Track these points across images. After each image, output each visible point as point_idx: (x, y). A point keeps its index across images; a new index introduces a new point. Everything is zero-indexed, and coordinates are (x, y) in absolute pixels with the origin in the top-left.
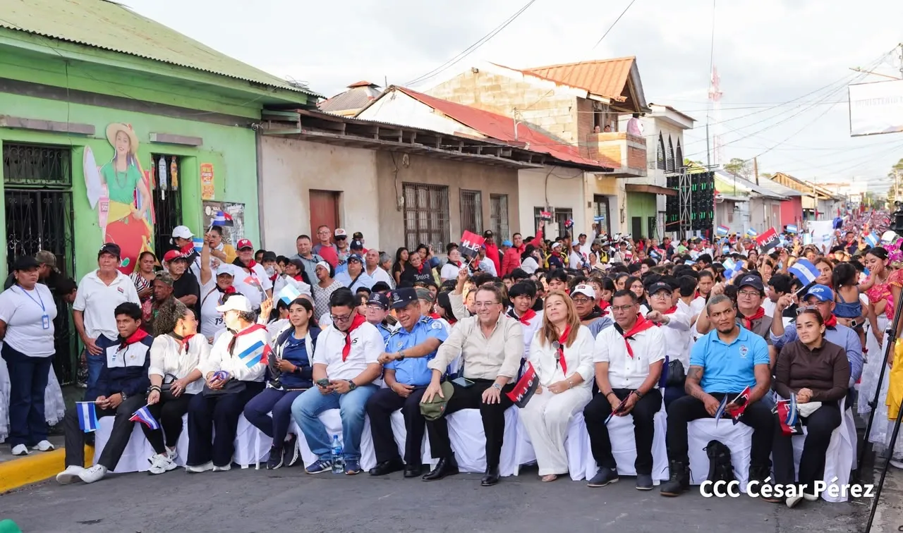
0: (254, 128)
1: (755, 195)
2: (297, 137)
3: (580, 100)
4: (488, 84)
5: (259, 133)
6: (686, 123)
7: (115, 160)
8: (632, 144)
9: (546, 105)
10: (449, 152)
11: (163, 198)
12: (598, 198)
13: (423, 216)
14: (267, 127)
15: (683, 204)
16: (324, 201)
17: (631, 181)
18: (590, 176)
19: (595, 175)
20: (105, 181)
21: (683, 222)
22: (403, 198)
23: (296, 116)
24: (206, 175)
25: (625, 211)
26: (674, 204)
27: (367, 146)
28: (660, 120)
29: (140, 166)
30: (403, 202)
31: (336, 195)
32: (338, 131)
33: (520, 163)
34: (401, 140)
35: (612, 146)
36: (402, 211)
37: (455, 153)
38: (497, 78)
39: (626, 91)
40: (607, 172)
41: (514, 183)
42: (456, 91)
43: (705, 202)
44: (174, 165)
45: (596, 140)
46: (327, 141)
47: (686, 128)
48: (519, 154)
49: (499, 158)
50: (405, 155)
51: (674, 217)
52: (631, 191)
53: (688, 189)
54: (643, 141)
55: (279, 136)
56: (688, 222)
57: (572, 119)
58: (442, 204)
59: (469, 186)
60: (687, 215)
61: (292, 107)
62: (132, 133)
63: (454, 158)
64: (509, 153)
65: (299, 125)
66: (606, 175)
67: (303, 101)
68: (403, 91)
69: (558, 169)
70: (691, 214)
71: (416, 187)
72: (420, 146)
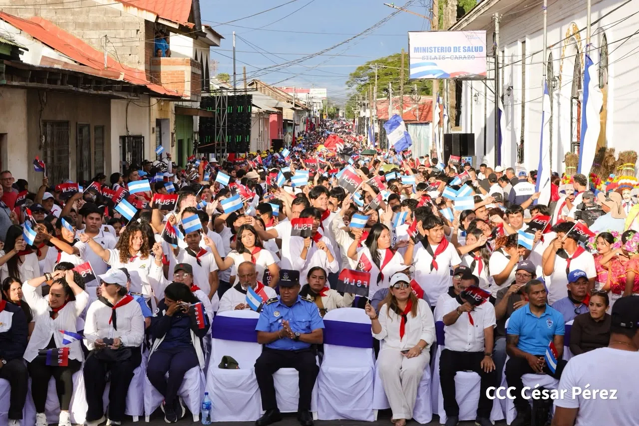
3: (148, 23)
6: (215, 41)
8: (194, 70)
12: (158, 122)
15: (218, 126)
17: (183, 103)
18: (154, 101)
19: (157, 100)
21: (218, 144)
25: (175, 135)
26: (208, 125)
30: (44, 140)
34: (46, 81)
35: (176, 72)
36: (42, 149)
39: (191, 19)
40: (165, 97)
41: (108, 113)
43: (242, 126)
45: (159, 63)
47: (215, 45)
50: (45, 93)
51: (208, 138)
52: (179, 114)
53: (224, 111)
54: (199, 66)
56: (223, 145)
57: (139, 42)
59: (83, 120)
60: (222, 137)
63: (76, 94)
70: (227, 137)
72: (71, 87)
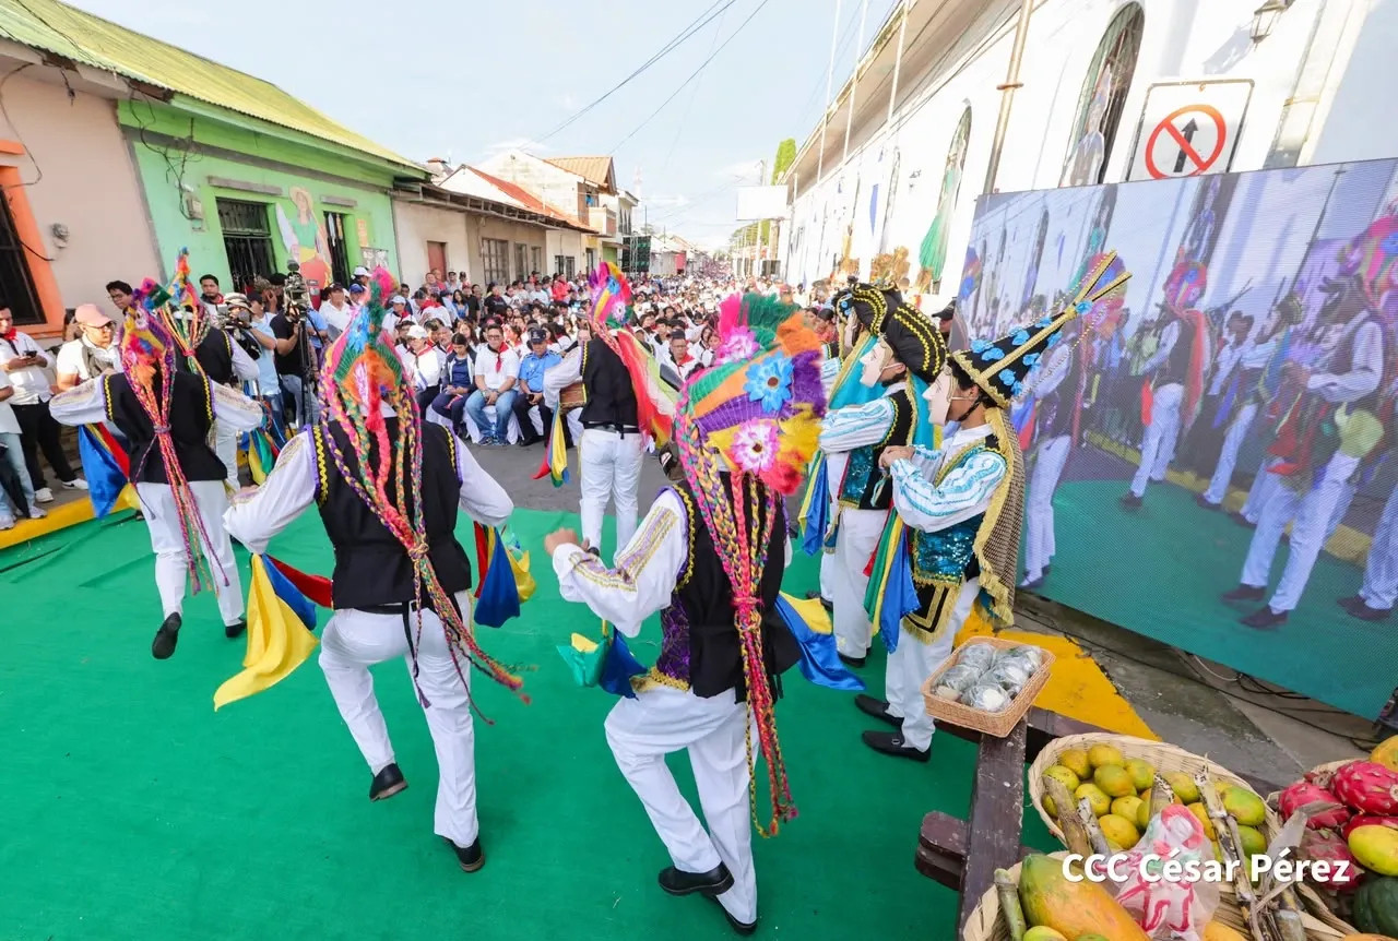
0: (389, 194)
1: (666, 251)
2: (418, 202)
3: (579, 184)
4: (520, 168)
5: (393, 198)
6: (634, 203)
7: (299, 215)
8: (609, 215)
9: (558, 186)
10: (510, 218)
11: (334, 245)
12: (589, 250)
13: (493, 260)
14: (398, 194)
15: (633, 255)
16: (436, 249)
17: (606, 240)
18: (584, 235)
19: (587, 236)
20: (294, 231)
21: (632, 267)
22: (482, 248)
23: (419, 187)
24: (361, 228)
26: (628, 255)
27: (460, 211)
28: (622, 201)
29: (316, 220)
30: (482, 251)
31: (443, 245)
32: (445, 200)
33: (549, 227)
34: (482, 208)
35: (597, 218)
37: (513, 218)
38: (526, 163)
39: (606, 181)
40: (594, 233)
41: (544, 238)
42: (500, 171)
43: (645, 255)
44: (338, 220)
45: (588, 211)
46: (437, 206)
47: (634, 206)
48: (549, 221)
49: (537, 223)
50: (485, 219)
51: (626, 263)
52: (605, 245)
53: (635, 246)
54: (614, 213)
55: (407, 202)
56: (634, 267)
57: (574, 195)
58: (504, 252)
59: (519, 242)
60: (634, 263)
61: (417, 180)
62: (308, 195)
63: (511, 222)
64: (544, 220)
65: (421, 194)
66: (593, 236)
67: (423, 178)
68: (470, 168)
69: (567, 230)
70: (637, 262)
71: (489, 240)
72: (494, 213)
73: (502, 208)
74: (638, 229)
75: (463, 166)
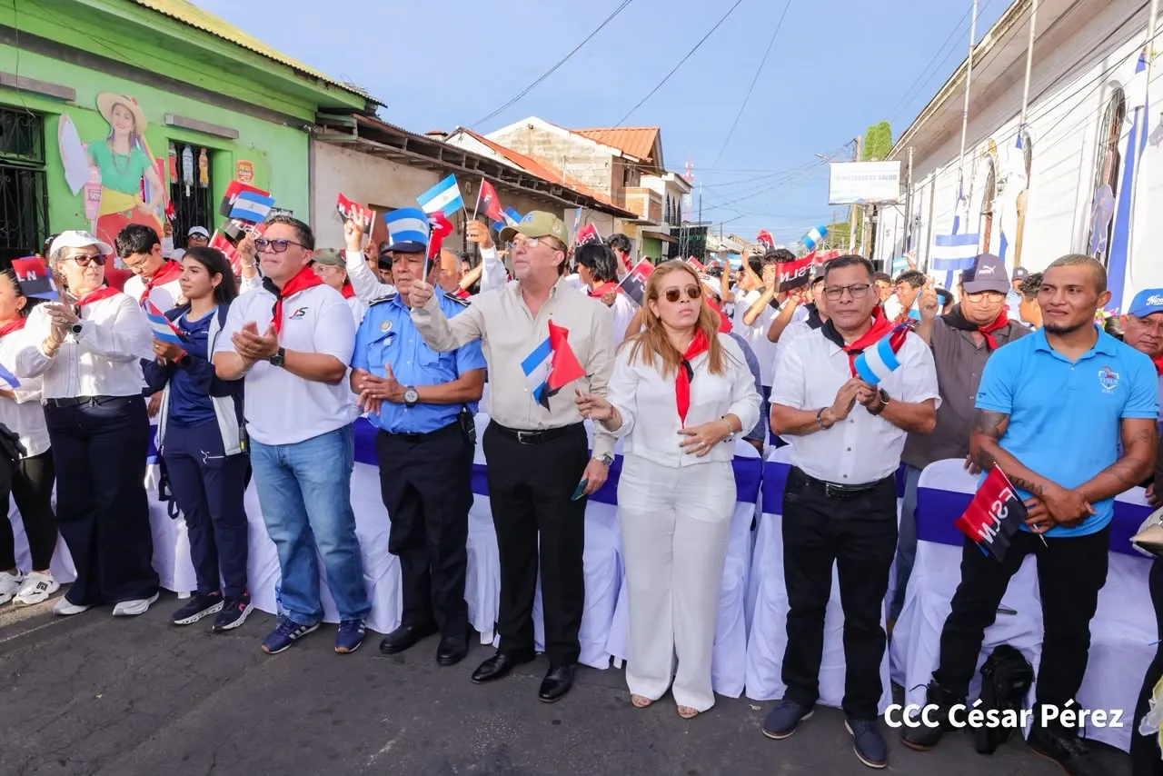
0: (306, 131)
1: (723, 249)
2: (354, 146)
3: (615, 158)
4: (541, 139)
5: (312, 137)
6: (686, 189)
7: (111, 138)
8: (653, 198)
9: (587, 160)
10: (508, 183)
11: (188, 194)
14: (321, 132)
15: (682, 250)
17: (648, 229)
18: (618, 221)
19: (623, 219)
20: (96, 163)
22: (463, 223)
23: (352, 121)
24: (245, 174)
25: (641, 253)
26: (675, 249)
27: (431, 168)
28: (669, 184)
29: (149, 151)
30: (463, 226)
32: (400, 147)
33: (568, 202)
34: (464, 164)
35: (637, 199)
36: (462, 234)
37: (513, 184)
38: (548, 135)
39: (650, 155)
40: (632, 218)
42: (513, 142)
43: (699, 250)
44: (203, 158)
45: (624, 192)
46: (389, 157)
47: (686, 193)
48: (568, 194)
49: (551, 195)
50: (468, 183)
52: (646, 236)
53: (686, 239)
54: (660, 197)
55: (337, 144)
62: (137, 110)
64: (560, 192)
65: (356, 131)
66: (630, 222)
67: (360, 105)
68: (469, 133)
69: (595, 212)
73: (497, 169)
74: (690, 218)
75: (461, 130)
